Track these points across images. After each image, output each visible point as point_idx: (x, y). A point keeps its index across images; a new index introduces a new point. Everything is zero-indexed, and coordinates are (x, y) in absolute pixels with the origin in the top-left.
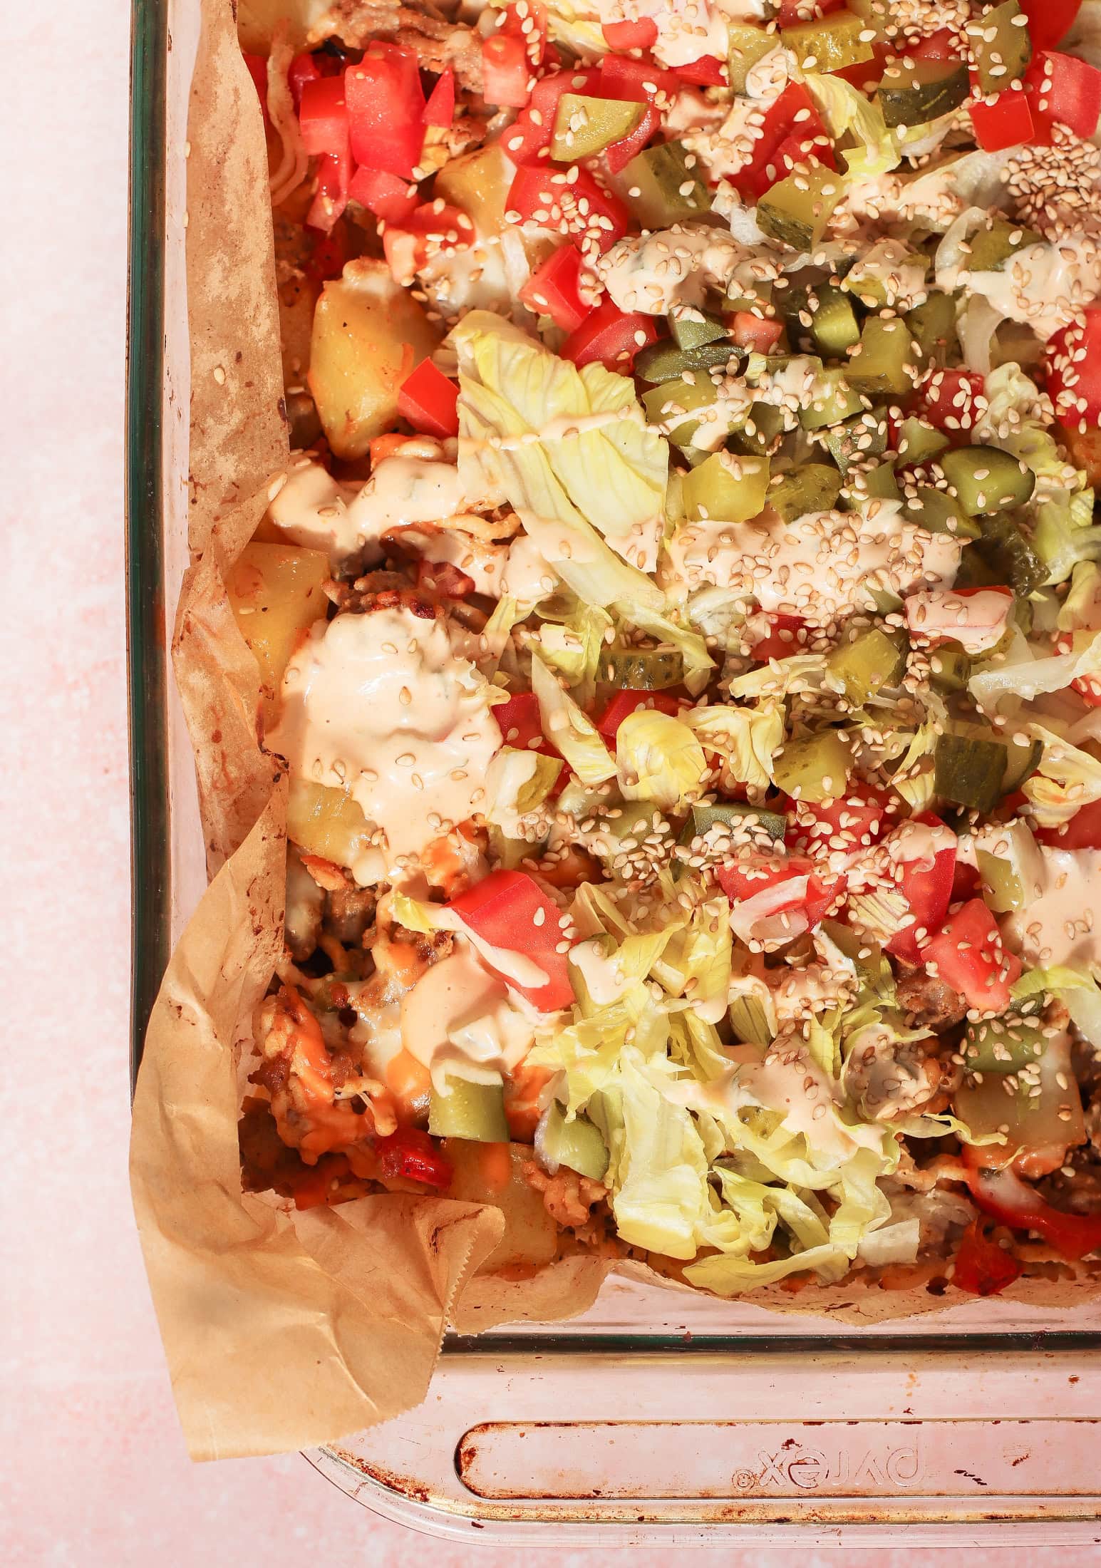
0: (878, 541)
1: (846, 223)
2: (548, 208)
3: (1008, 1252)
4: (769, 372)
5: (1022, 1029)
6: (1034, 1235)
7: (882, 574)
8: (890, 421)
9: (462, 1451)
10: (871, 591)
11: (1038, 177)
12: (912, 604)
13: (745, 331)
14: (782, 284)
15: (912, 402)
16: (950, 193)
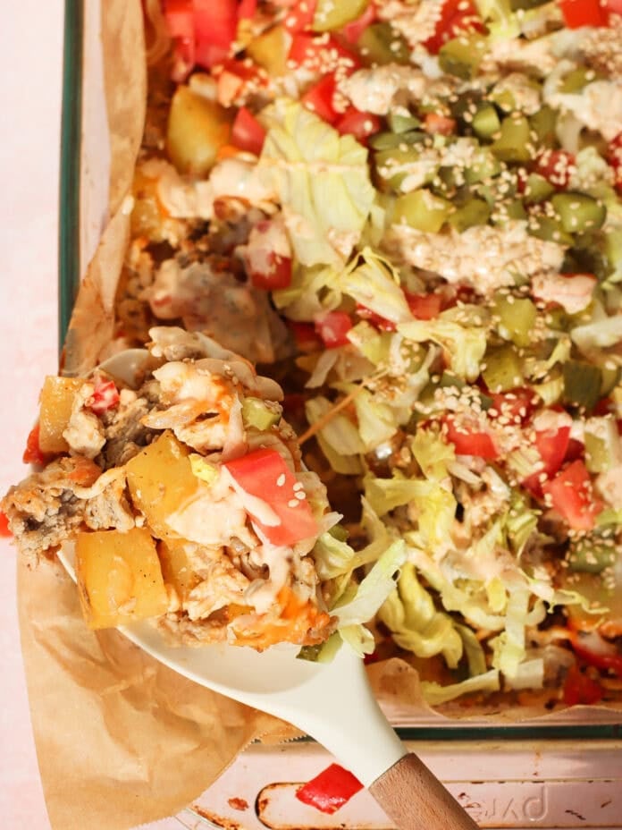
0: (514, 246)
1: (489, 67)
2: (312, 58)
3: (595, 682)
4: (447, 145)
5: (603, 546)
6: (611, 671)
7: (518, 264)
8: (519, 177)
9: (260, 800)
10: (511, 273)
11: (602, 47)
12: (536, 281)
13: (431, 125)
14: (454, 99)
15: (532, 166)
16: (550, 53)
